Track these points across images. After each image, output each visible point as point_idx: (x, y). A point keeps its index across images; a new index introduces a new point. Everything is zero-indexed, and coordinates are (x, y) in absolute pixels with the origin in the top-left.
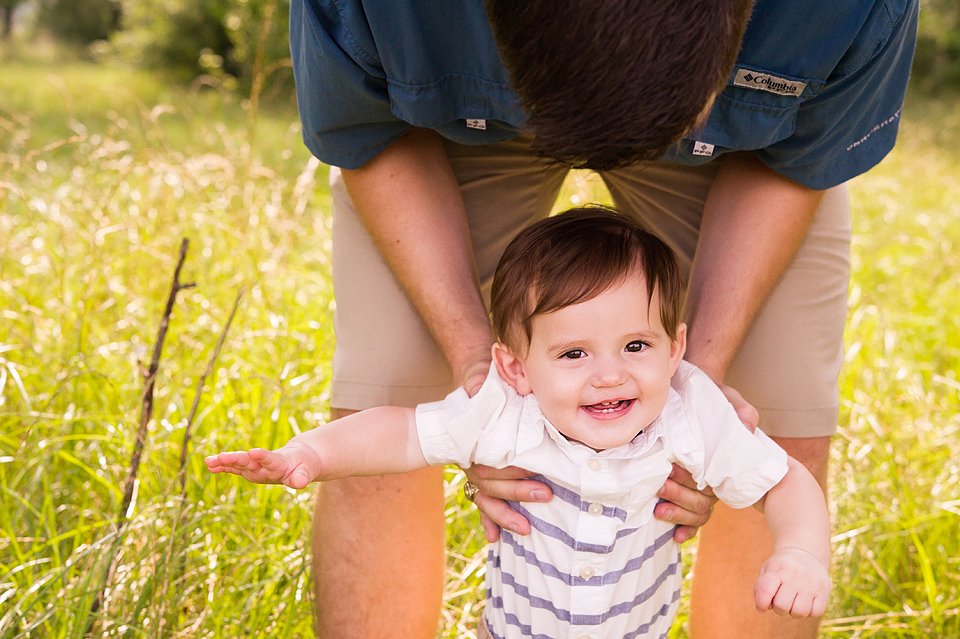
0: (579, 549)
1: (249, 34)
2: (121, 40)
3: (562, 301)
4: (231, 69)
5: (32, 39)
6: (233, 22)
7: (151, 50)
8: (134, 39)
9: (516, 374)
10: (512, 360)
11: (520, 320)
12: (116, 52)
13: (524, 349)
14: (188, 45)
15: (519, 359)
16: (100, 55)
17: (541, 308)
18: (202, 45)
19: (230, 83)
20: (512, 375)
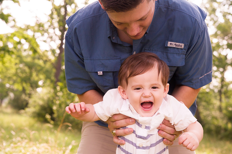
0: (138, 138)
1: (58, 111)
2: (27, 110)
3: (136, 74)
4: (53, 119)
5: (6, 108)
6: (55, 108)
7: (34, 113)
8: (30, 110)
9: (123, 94)
10: (123, 90)
11: (125, 79)
12: (26, 113)
13: (126, 87)
14: (43, 112)
15: (125, 90)
16: (22, 113)
17: (130, 76)
18: (47, 113)
19: (52, 122)
20: (122, 94)
